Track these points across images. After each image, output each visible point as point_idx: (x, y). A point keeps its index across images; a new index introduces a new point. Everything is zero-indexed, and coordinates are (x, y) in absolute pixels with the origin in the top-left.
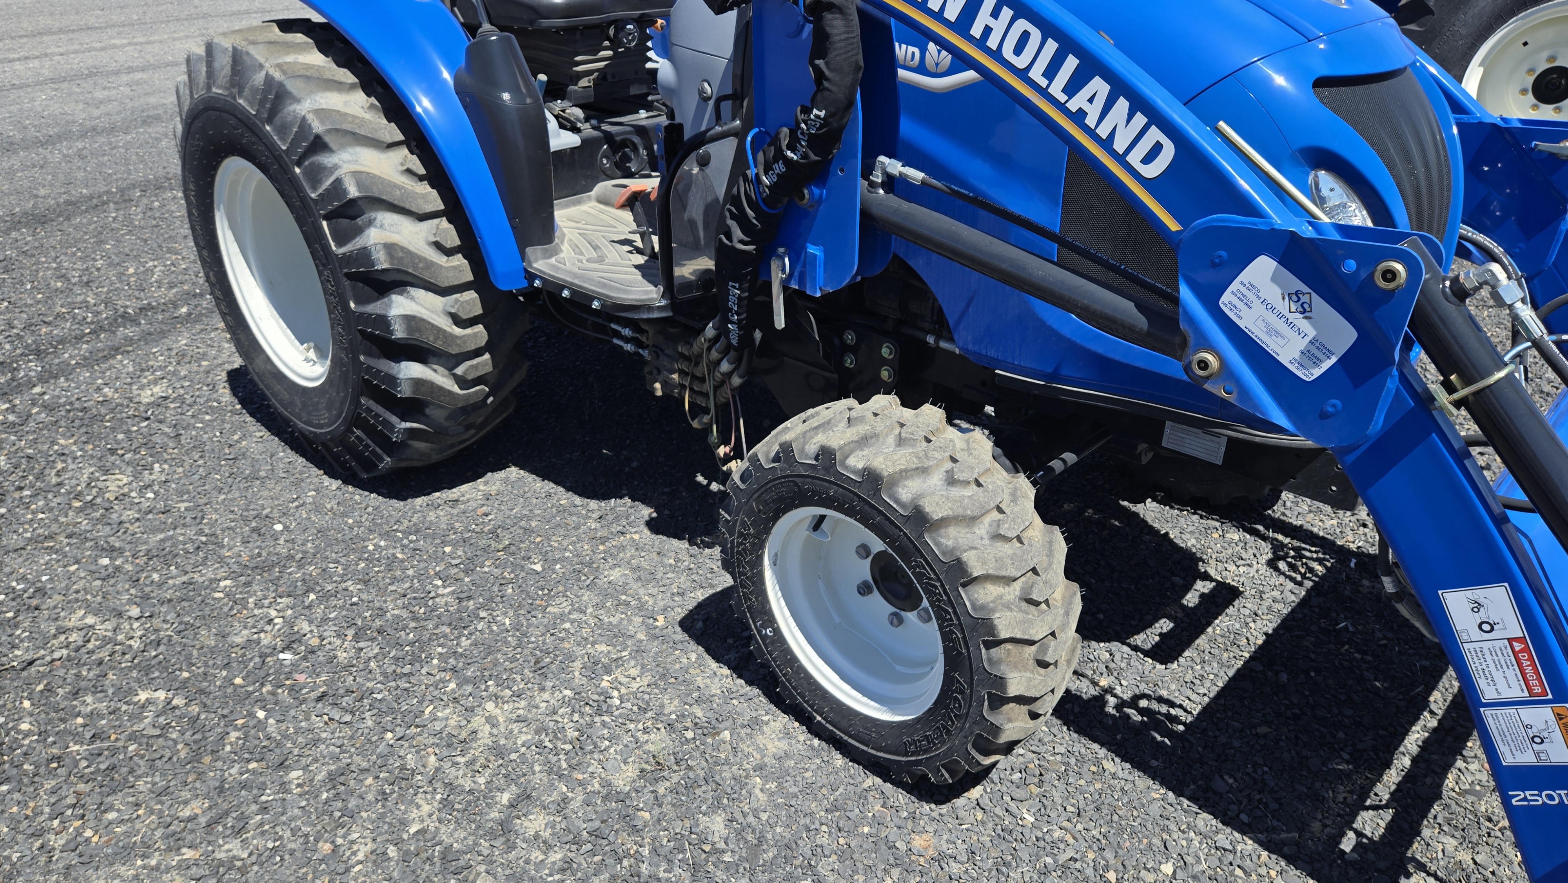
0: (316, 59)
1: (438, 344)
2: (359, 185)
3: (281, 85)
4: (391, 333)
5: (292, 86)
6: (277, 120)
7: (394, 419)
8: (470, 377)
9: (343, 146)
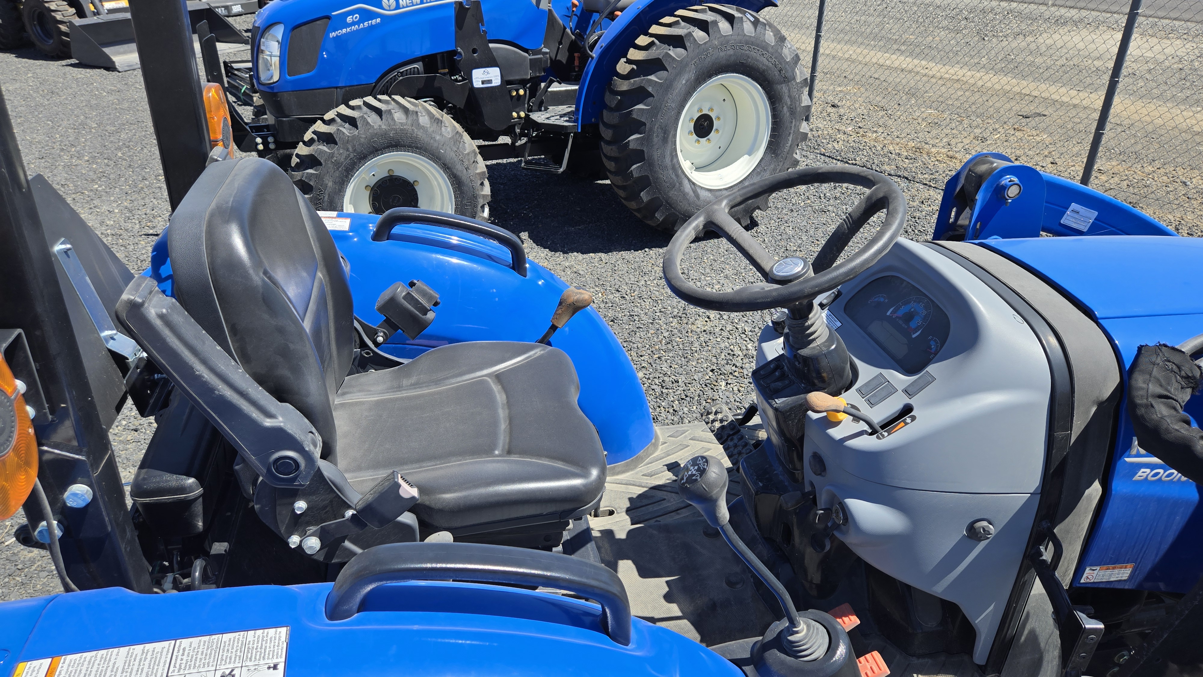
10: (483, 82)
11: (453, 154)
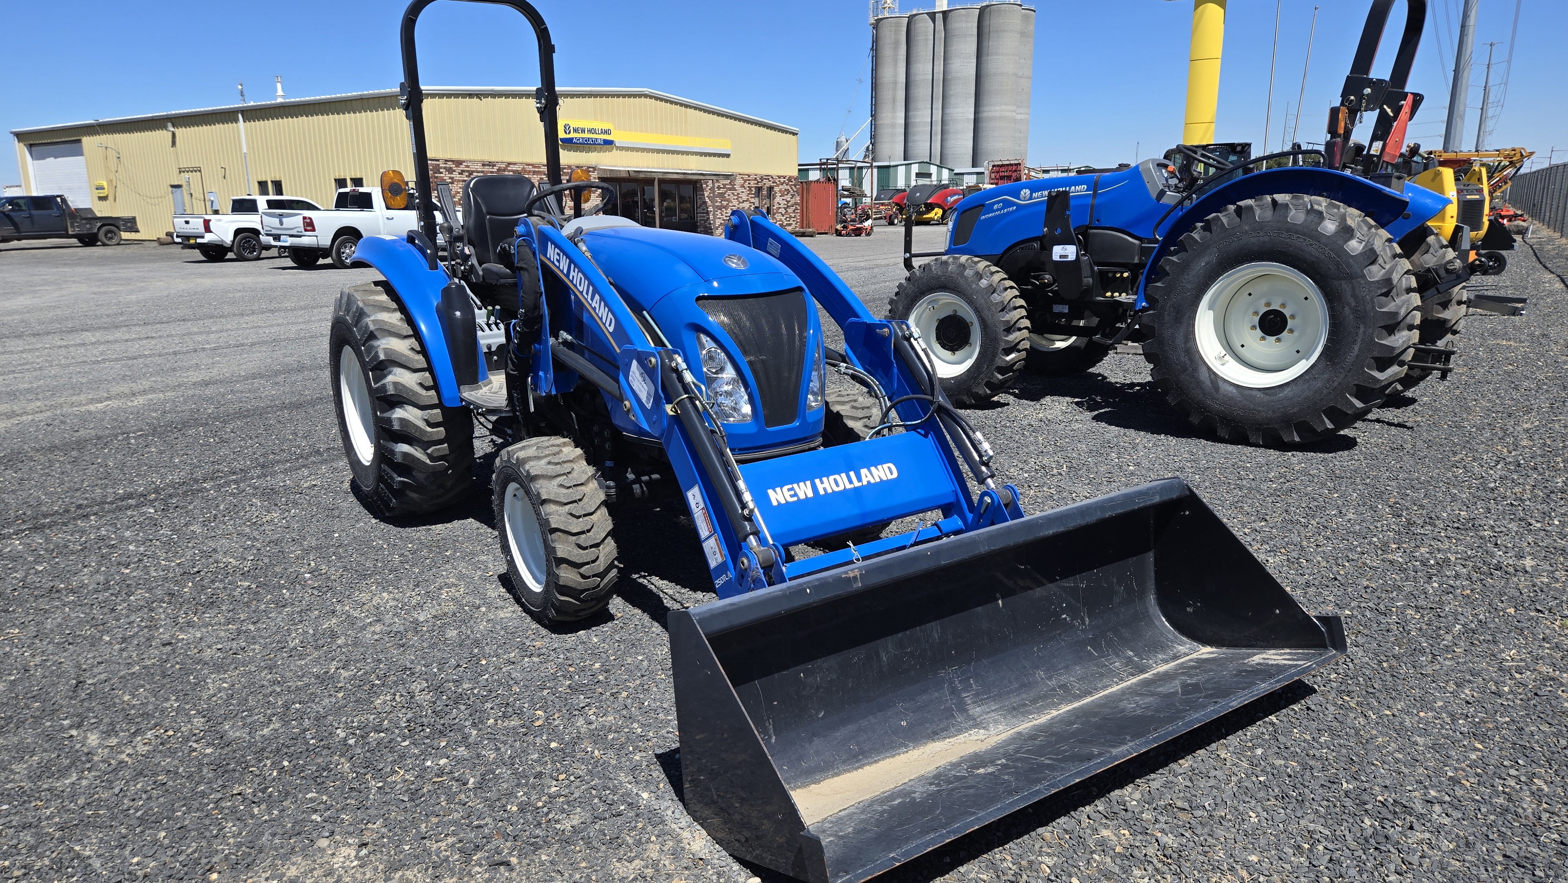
0: (384, 298)
1: (417, 435)
2: (385, 354)
3: (362, 309)
4: (392, 426)
5: (366, 310)
6: (359, 325)
7: (395, 476)
8: (435, 455)
9: (383, 337)
10: (1061, 257)
11: (983, 301)
